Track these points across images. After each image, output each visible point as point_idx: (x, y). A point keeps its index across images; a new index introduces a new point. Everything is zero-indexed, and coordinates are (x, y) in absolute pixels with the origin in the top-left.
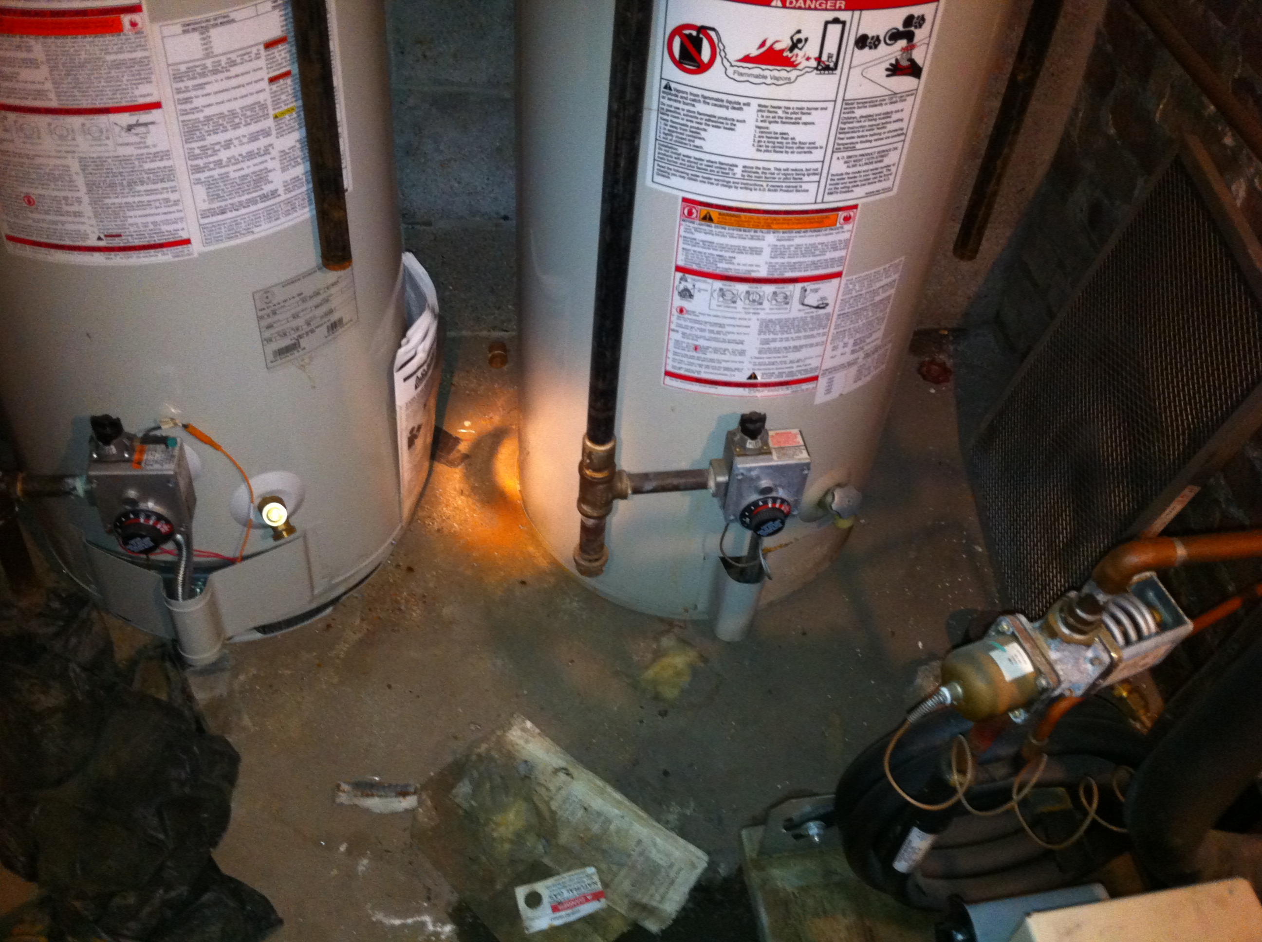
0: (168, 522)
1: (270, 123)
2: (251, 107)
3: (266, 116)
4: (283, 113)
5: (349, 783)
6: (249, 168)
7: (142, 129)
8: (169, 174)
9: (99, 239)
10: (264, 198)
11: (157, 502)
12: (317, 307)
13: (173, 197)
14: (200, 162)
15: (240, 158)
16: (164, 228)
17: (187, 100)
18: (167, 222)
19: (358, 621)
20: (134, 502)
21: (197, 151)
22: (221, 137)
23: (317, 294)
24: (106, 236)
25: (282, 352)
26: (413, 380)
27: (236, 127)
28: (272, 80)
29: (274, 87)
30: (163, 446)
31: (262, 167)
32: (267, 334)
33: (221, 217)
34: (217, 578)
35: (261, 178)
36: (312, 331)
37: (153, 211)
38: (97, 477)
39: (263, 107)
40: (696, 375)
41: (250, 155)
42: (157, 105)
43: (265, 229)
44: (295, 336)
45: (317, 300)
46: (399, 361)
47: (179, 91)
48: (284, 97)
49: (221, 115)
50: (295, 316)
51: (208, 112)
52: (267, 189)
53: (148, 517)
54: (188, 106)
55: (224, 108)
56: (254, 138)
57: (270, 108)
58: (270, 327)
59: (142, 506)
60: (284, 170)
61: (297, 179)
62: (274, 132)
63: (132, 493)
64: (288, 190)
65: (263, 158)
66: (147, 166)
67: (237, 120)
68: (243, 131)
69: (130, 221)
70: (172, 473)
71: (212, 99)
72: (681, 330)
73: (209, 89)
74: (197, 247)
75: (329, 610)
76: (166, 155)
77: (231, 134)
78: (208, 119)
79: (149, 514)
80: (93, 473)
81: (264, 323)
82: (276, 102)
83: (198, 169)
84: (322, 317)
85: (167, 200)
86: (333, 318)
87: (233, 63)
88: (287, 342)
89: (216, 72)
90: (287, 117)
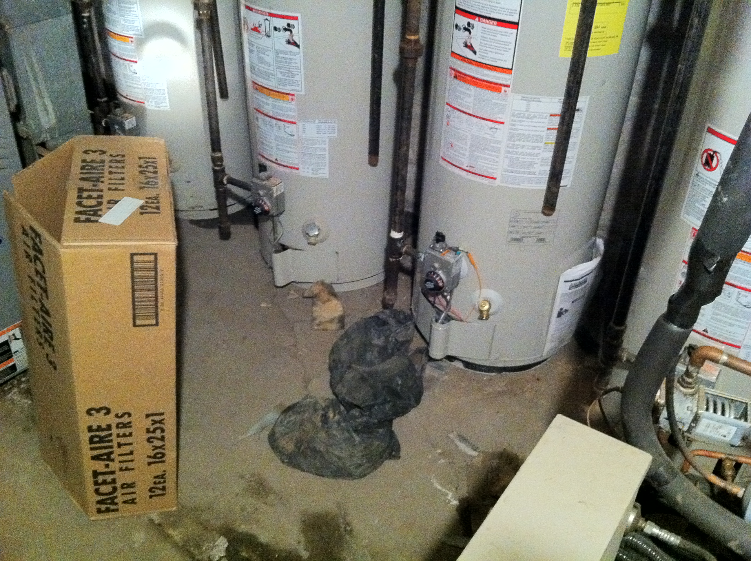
0: (444, 284)
1: (542, 145)
2: (537, 136)
3: (541, 142)
4: (549, 143)
6: (528, 159)
7: (495, 130)
8: (498, 150)
9: (467, 166)
10: (530, 173)
11: (443, 273)
12: (536, 228)
13: (497, 159)
14: (511, 150)
15: (526, 154)
16: (490, 170)
17: (514, 125)
18: (491, 168)
20: (435, 269)
21: (510, 145)
22: (522, 143)
23: (538, 222)
24: (470, 166)
25: (515, 240)
27: (528, 141)
28: (548, 129)
29: (549, 131)
30: (455, 253)
31: (533, 160)
32: (511, 229)
33: (511, 174)
35: (531, 165)
36: (530, 237)
37: (488, 162)
39: (542, 137)
41: (530, 155)
42: (503, 123)
43: (525, 186)
44: (522, 236)
46: (566, 273)
47: (512, 120)
48: (551, 137)
49: (524, 135)
50: (525, 227)
51: (520, 132)
52: (532, 170)
54: (514, 127)
55: (526, 133)
56: (534, 148)
57: (544, 139)
58: (513, 226)
59: (437, 271)
60: (541, 165)
61: (545, 171)
62: (542, 149)
63: (437, 265)
64: (539, 174)
65: (535, 158)
66: (492, 145)
67: (529, 139)
68: (530, 144)
69: (480, 163)
70: (452, 262)
71: (523, 127)
73: (523, 123)
74: (497, 182)
75: (495, 374)
76: (499, 142)
77: (525, 143)
78: (519, 134)
79: (438, 275)
81: (512, 224)
82: (547, 138)
83: (509, 152)
84: (536, 233)
85: (494, 160)
86: (541, 236)
87: (535, 117)
88: (518, 236)
89: (528, 118)
90: (550, 145)
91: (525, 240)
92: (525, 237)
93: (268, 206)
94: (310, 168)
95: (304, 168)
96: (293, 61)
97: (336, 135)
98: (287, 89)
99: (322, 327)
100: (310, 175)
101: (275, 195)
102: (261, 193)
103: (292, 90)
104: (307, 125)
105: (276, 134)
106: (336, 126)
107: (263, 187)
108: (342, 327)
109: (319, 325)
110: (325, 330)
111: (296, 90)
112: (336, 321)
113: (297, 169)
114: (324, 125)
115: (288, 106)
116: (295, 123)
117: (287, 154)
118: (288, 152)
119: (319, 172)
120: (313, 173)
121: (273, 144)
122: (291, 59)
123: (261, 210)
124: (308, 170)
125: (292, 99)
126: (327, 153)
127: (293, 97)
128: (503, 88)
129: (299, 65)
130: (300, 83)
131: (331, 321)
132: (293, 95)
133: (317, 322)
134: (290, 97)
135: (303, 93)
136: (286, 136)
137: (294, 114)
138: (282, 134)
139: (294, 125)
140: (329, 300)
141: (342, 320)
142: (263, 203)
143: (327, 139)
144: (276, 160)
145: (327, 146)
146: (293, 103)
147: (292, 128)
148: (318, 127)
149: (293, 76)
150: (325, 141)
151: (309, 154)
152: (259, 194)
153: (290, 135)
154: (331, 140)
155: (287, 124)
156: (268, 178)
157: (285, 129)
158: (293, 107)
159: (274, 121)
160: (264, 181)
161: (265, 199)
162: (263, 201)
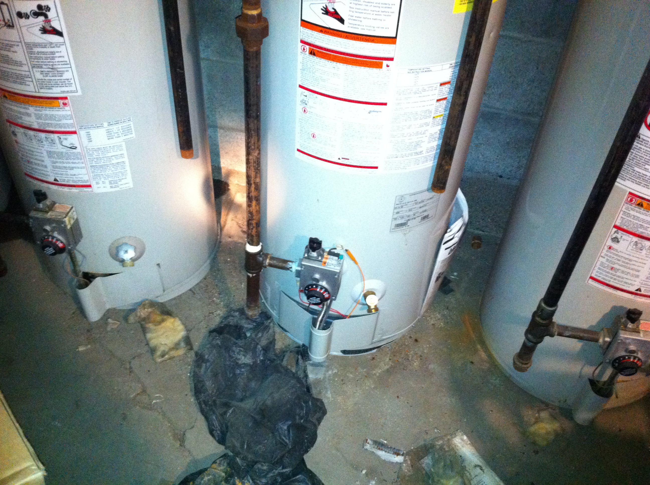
0: (329, 293)
1: (431, 120)
2: (425, 112)
3: (429, 117)
4: (437, 116)
5: (371, 440)
6: (415, 139)
7: (375, 114)
9: (339, 159)
10: (417, 153)
11: (327, 283)
12: (421, 207)
13: (378, 146)
14: (395, 133)
15: (412, 134)
16: (369, 160)
17: (400, 104)
18: (370, 157)
19: (387, 360)
20: (318, 280)
21: (395, 128)
22: (408, 123)
23: (423, 201)
24: (342, 158)
25: (398, 226)
26: (449, 250)
27: (416, 119)
28: (438, 100)
29: (438, 104)
30: (337, 258)
31: (420, 139)
32: (396, 216)
33: (395, 159)
34: (336, 323)
35: (418, 144)
36: (415, 218)
37: (367, 151)
38: (304, 265)
39: (430, 112)
40: (607, 282)
41: (417, 133)
42: (385, 104)
43: (412, 168)
44: (407, 219)
45: (421, 205)
46: (445, 240)
47: (397, 99)
48: (440, 109)
49: (411, 113)
50: (410, 210)
51: (406, 111)
52: (419, 150)
53: (321, 289)
54: (398, 107)
55: (414, 110)
56: (421, 126)
57: (433, 113)
58: (398, 213)
59: (320, 283)
60: (429, 142)
61: (433, 147)
62: (431, 124)
63: (317, 276)
64: (427, 152)
65: (421, 136)
66: (371, 130)
67: (417, 117)
68: (418, 122)
69: (356, 153)
70: (338, 271)
71: (409, 105)
72: (606, 257)
73: (410, 100)
74: (380, 171)
75: (375, 350)
76: (381, 127)
77: (412, 123)
78: (405, 114)
79: (322, 287)
80: (303, 263)
81: (396, 211)
82: (436, 111)
83: (392, 136)
84: (421, 213)
85: (374, 147)
86: (425, 214)
87: (424, 90)
88: (403, 221)
89: (415, 93)
90: (439, 118)
91: (409, 223)
92: (409, 220)
93: (62, 242)
94: (107, 182)
95: (97, 183)
96: (57, 55)
97: (134, 135)
98: (56, 92)
99: (167, 356)
100: (108, 189)
101: (69, 227)
102: (48, 228)
103: (63, 92)
104: (94, 132)
105: (49, 150)
106: (132, 126)
107: (50, 221)
108: (191, 349)
109: (163, 356)
110: (171, 358)
111: (68, 92)
112: (183, 344)
113: (89, 186)
114: (115, 128)
115: (61, 113)
116: (75, 133)
117: (70, 172)
118: (72, 168)
119: (120, 183)
120: (111, 187)
121: (48, 162)
122: (53, 53)
123: (54, 249)
124: (104, 185)
125: (65, 104)
126: (126, 159)
127: (66, 101)
128: (385, 63)
129: (66, 59)
130: (72, 81)
131: (176, 346)
132: (66, 98)
133: (159, 353)
134: (61, 102)
135: (80, 93)
136: (64, 150)
137: (71, 121)
138: (59, 148)
139: (74, 135)
140: (163, 321)
141: (187, 340)
142: (54, 240)
143: (124, 143)
144: (55, 180)
145: (125, 152)
146: (67, 108)
147: (72, 139)
148: (108, 132)
149: (61, 74)
150: (121, 146)
151: (101, 166)
152: (46, 231)
153: (70, 148)
154: (129, 143)
155: (62, 136)
156: (51, 207)
157: (61, 143)
158: (69, 113)
159: (43, 135)
160: (47, 212)
161: (56, 234)
162: (53, 237)
